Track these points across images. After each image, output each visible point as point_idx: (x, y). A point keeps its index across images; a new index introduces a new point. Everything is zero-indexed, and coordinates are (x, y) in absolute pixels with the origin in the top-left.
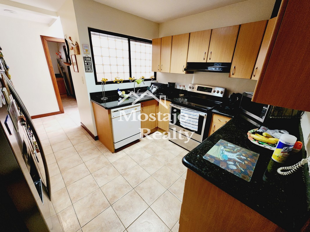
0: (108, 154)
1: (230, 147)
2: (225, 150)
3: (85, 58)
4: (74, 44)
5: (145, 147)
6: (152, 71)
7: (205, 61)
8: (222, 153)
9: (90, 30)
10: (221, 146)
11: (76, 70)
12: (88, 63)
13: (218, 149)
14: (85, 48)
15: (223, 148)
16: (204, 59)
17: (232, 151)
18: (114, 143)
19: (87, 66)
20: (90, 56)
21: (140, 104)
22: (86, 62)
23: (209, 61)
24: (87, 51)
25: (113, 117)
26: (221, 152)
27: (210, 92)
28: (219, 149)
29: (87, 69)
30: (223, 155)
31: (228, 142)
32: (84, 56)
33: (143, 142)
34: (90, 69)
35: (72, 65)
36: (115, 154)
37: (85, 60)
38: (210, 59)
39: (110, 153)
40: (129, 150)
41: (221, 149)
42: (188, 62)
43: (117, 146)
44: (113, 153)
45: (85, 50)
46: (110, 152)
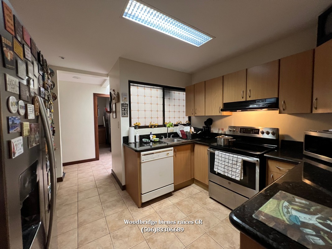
0: (133, 209)
1: (300, 203)
2: (292, 208)
3: (123, 105)
4: (116, 93)
5: (178, 204)
6: (186, 116)
7: (244, 100)
8: (288, 212)
9: (130, 82)
10: (283, 201)
11: (115, 117)
12: (125, 109)
13: (278, 205)
14: (124, 96)
15: (286, 204)
16: (243, 98)
17: (306, 210)
18: (141, 194)
19: (124, 111)
20: (128, 103)
21: (172, 148)
22: (123, 108)
23: (248, 99)
24: (125, 98)
25: (142, 161)
26: (286, 210)
27: (258, 133)
28: (281, 205)
29: (124, 114)
30: (289, 215)
31: (294, 196)
32: (123, 103)
33: (176, 197)
34: (126, 114)
35: (112, 113)
36: (141, 209)
37: (123, 106)
38: (250, 97)
39: (135, 208)
40: (159, 205)
41: (284, 205)
42: (224, 102)
43: (145, 199)
44: (139, 208)
45: (124, 98)
46: (136, 205)
